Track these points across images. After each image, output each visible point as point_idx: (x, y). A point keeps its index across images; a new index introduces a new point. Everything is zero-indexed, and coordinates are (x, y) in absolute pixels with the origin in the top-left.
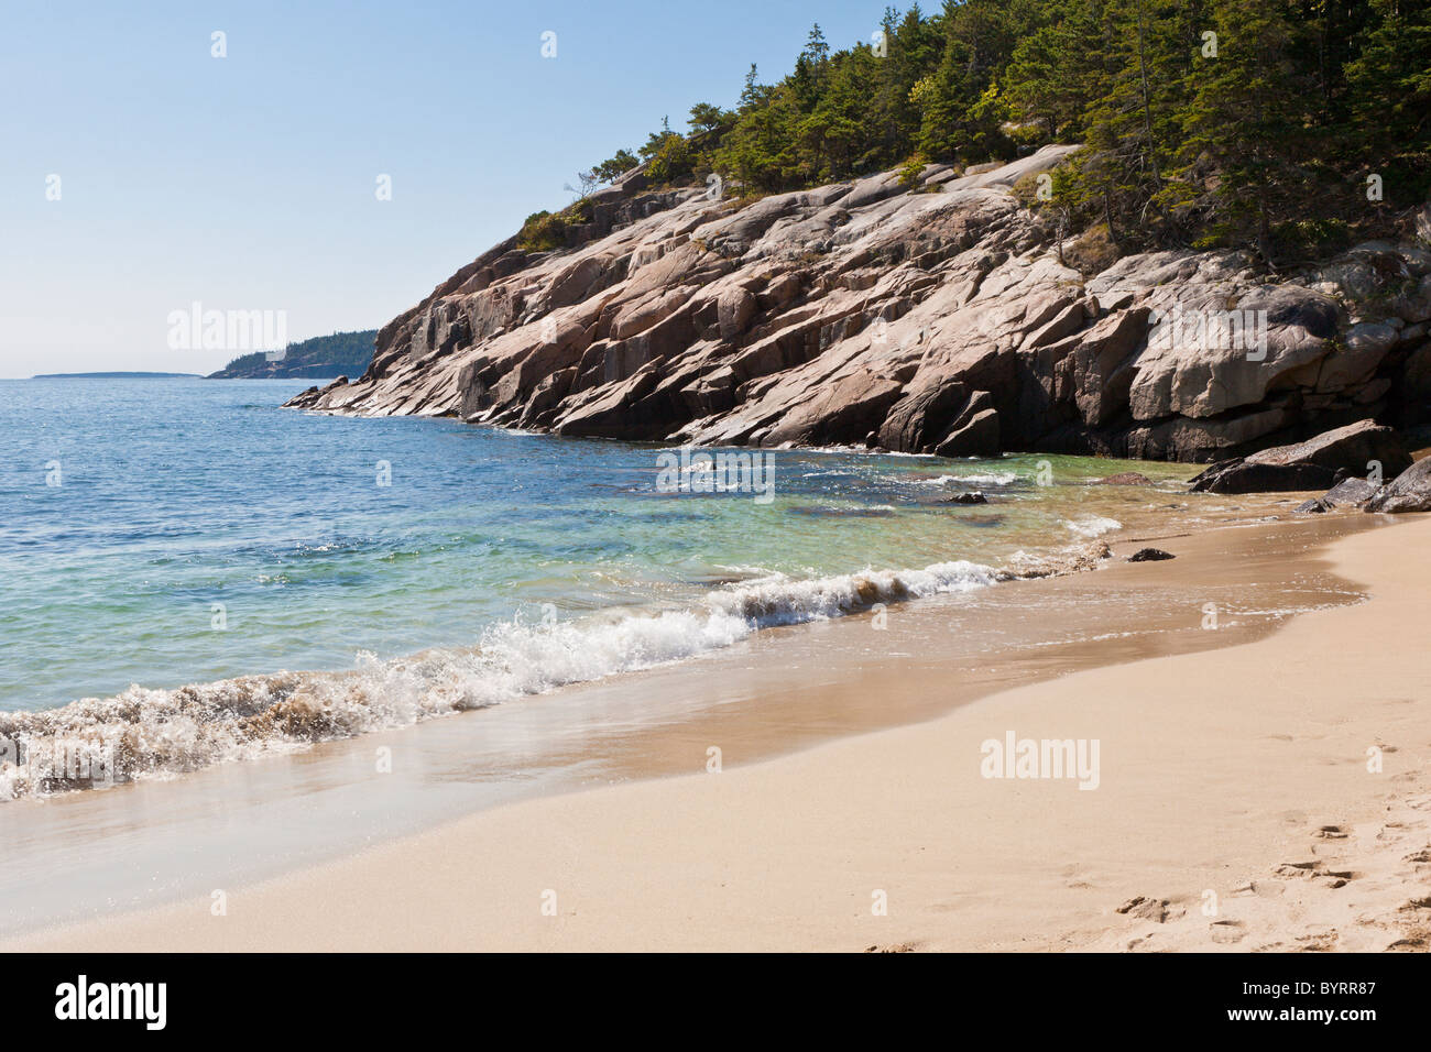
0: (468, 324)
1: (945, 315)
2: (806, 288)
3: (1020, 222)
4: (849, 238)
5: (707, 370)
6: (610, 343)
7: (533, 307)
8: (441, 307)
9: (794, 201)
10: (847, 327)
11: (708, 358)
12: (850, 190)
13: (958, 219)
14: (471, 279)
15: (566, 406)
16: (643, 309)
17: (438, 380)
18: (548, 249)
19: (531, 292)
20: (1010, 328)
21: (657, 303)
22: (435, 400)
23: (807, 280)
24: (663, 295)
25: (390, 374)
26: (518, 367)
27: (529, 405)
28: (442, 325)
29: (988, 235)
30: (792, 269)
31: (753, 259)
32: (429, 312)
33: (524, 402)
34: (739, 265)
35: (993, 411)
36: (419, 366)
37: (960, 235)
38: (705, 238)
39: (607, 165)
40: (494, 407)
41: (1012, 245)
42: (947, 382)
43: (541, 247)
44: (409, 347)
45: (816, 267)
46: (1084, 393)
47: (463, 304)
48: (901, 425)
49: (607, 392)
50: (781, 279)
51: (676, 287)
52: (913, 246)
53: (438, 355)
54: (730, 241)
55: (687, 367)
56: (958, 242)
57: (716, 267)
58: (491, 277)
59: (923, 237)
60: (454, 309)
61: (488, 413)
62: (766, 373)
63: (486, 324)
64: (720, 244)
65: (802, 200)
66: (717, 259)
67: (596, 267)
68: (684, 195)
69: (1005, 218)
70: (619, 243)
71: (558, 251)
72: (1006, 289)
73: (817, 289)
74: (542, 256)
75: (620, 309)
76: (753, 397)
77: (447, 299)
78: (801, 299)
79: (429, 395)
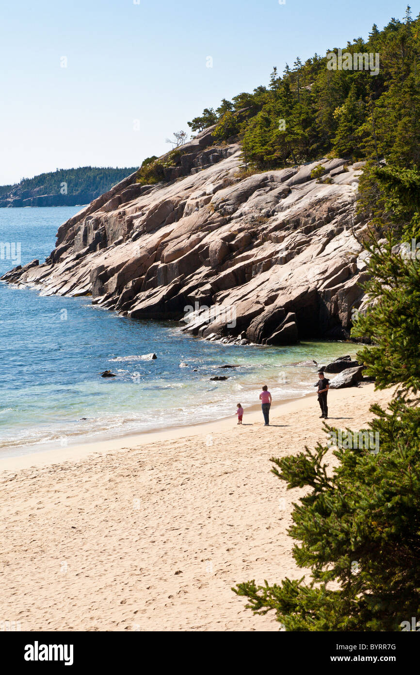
0: (105, 233)
1: (305, 263)
2: (254, 240)
3: (353, 210)
4: (282, 209)
5: (202, 284)
6: (160, 265)
7: (137, 228)
8: (90, 221)
9: (266, 178)
10: (263, 266)
11: (203, 277)
12: (296, 173)
13: (325, 206)
14: (108, 202)
15: (138, 299)
16: (177, 247)
17: (84, 271)
18: (153, 183)
19: (137, 217)
20: (318, 277)
21: (185, 243)
22: (81, 284)
23: (254, 235)
24: (189, 238)
25: (63, 260)
26: (116, 275)
27: (121, 295)
28: (91, 231)
29: (337, 216)
30: (249, 229)
31: (237, 217)
32: (84, 223)
33: (119, 294)
34: (228, 221)
35: (294, 323)
36: (78, 257)
37: (325, 216)
38: (215, 203)
39: (197, 121)
40: (106, 295)
41: (347, 223)
42: (277, 308)
43: (150, 181)
44: (74, 241)
45: (260, 228)
46: (342, 312)
47: (103, 219)
48: (254, 329)
49: (158, 291)
50: (242, 235)
51: (197, 232)
52: (303, 220)
53: (87, 253)
54: (228, 205)
55: (194, 281)
56: (323, 220)
57: (218, 222)
58: (120, 201)
59: (309, 216)
60: (98, 221)
61: (103, 298)
62: (226, 289)
63: (114, 233)
64: (222, 206)
65: (271, 179)
66: (219, 217)
67: (171, 205)
68: (232, 151)
69: (347, 207)
70: (186, 189)
71: (160, 184)
72: (335, 250)
73: (259, 240)
74: (151, 187)
75: (168, 245)
76: (218, 302)
77: (95, 215)
78: (250, 246)
79: (78, 281)
